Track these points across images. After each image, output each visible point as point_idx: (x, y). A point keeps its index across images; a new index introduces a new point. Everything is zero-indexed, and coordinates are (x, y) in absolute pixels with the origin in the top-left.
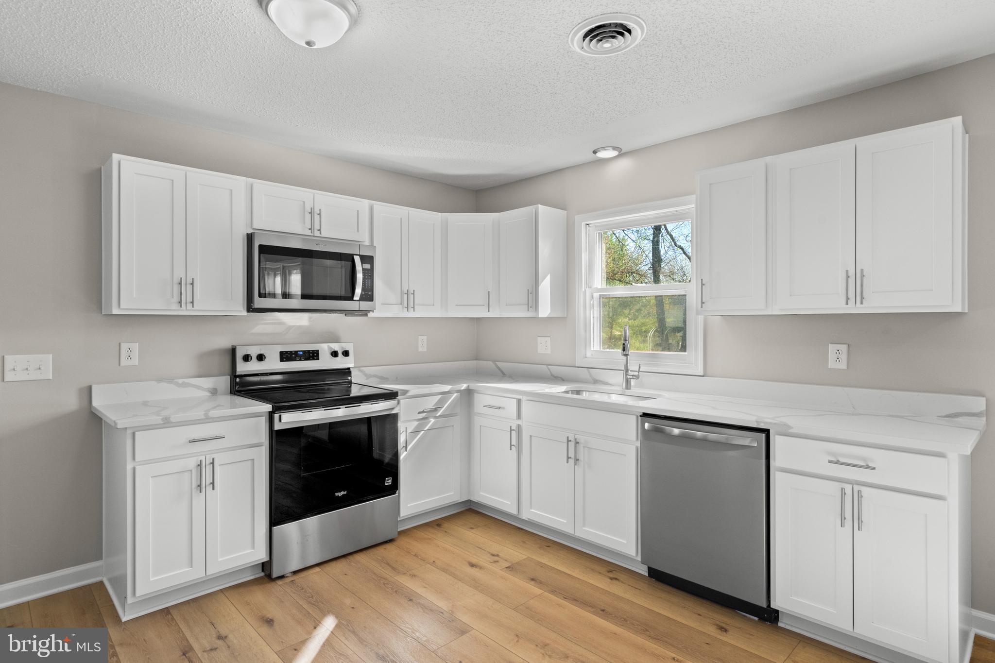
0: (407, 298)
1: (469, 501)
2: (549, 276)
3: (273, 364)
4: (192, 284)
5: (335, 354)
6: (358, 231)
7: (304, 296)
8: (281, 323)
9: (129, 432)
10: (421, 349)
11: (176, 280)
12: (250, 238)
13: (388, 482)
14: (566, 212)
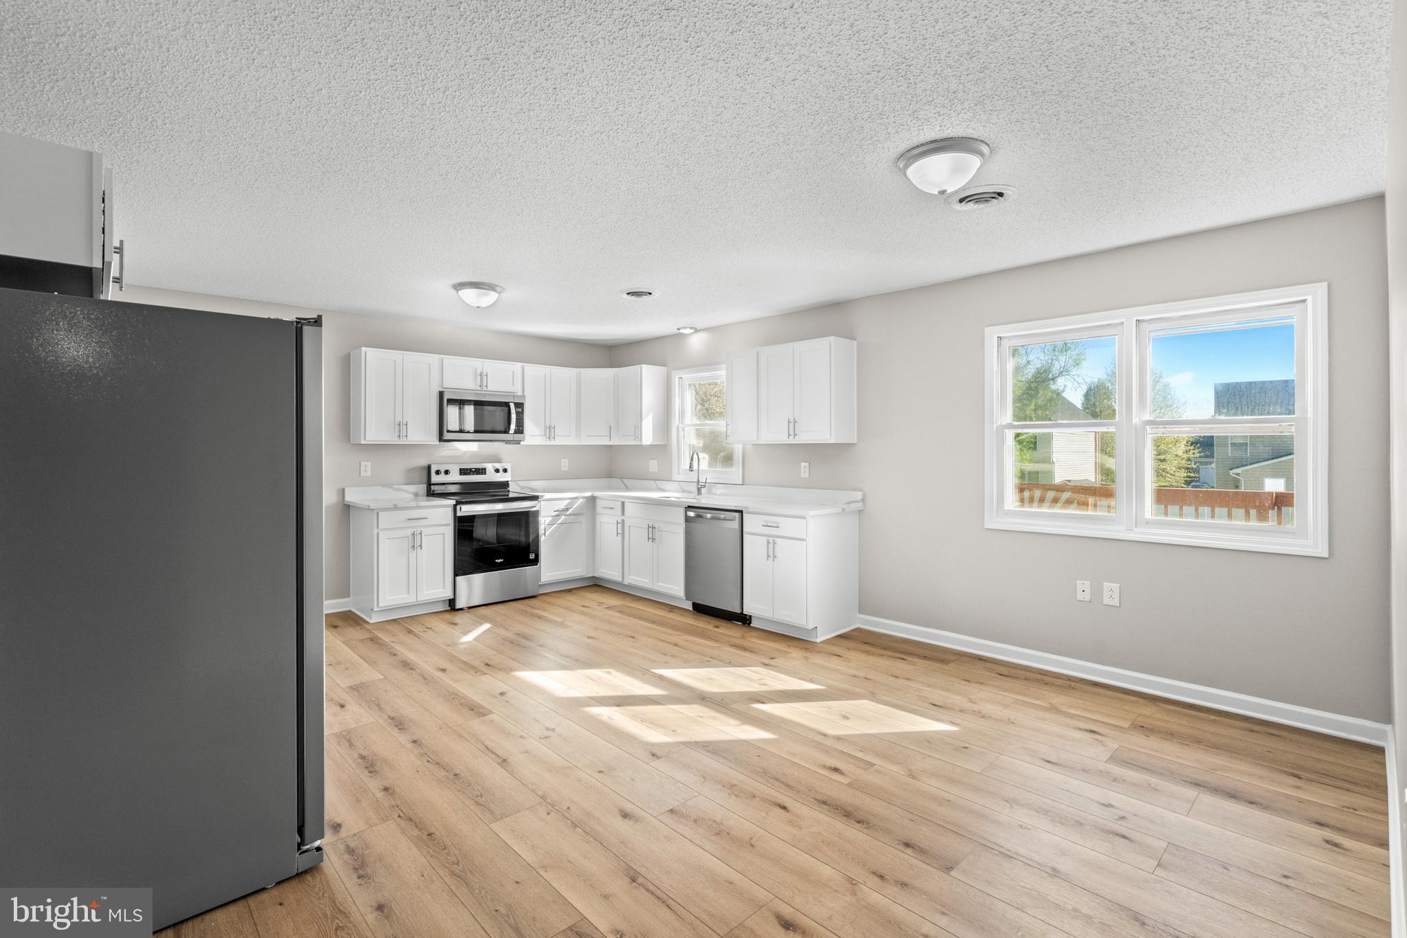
0: (550, 431)
1: (593, 578)
2: (651, 415)
3: (455, 477)
4: (407, 425)
5: (497, 471)
6: (513, 385)
7: (476, 432)
8: (457, 449)
9: (375, 512)
10: (563, 469)
11: (397, 422)
12: (441, 394)
13: (532, 556)
14: (666, 368)
